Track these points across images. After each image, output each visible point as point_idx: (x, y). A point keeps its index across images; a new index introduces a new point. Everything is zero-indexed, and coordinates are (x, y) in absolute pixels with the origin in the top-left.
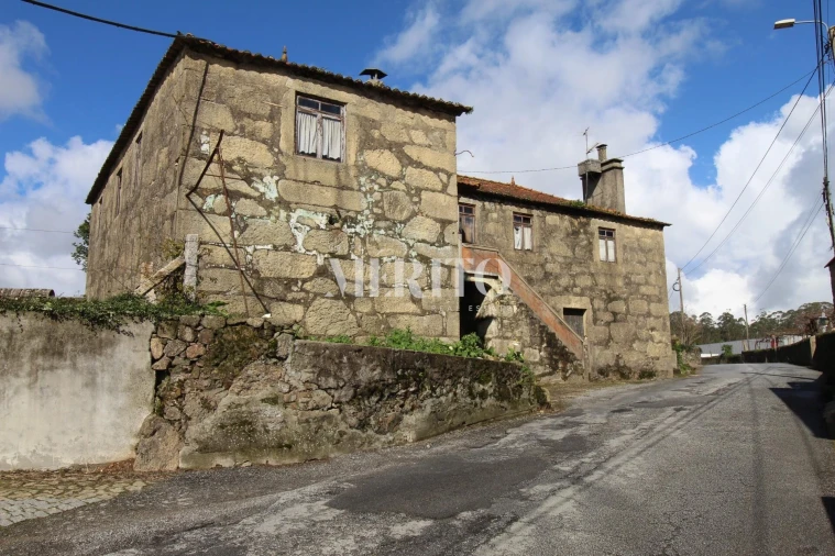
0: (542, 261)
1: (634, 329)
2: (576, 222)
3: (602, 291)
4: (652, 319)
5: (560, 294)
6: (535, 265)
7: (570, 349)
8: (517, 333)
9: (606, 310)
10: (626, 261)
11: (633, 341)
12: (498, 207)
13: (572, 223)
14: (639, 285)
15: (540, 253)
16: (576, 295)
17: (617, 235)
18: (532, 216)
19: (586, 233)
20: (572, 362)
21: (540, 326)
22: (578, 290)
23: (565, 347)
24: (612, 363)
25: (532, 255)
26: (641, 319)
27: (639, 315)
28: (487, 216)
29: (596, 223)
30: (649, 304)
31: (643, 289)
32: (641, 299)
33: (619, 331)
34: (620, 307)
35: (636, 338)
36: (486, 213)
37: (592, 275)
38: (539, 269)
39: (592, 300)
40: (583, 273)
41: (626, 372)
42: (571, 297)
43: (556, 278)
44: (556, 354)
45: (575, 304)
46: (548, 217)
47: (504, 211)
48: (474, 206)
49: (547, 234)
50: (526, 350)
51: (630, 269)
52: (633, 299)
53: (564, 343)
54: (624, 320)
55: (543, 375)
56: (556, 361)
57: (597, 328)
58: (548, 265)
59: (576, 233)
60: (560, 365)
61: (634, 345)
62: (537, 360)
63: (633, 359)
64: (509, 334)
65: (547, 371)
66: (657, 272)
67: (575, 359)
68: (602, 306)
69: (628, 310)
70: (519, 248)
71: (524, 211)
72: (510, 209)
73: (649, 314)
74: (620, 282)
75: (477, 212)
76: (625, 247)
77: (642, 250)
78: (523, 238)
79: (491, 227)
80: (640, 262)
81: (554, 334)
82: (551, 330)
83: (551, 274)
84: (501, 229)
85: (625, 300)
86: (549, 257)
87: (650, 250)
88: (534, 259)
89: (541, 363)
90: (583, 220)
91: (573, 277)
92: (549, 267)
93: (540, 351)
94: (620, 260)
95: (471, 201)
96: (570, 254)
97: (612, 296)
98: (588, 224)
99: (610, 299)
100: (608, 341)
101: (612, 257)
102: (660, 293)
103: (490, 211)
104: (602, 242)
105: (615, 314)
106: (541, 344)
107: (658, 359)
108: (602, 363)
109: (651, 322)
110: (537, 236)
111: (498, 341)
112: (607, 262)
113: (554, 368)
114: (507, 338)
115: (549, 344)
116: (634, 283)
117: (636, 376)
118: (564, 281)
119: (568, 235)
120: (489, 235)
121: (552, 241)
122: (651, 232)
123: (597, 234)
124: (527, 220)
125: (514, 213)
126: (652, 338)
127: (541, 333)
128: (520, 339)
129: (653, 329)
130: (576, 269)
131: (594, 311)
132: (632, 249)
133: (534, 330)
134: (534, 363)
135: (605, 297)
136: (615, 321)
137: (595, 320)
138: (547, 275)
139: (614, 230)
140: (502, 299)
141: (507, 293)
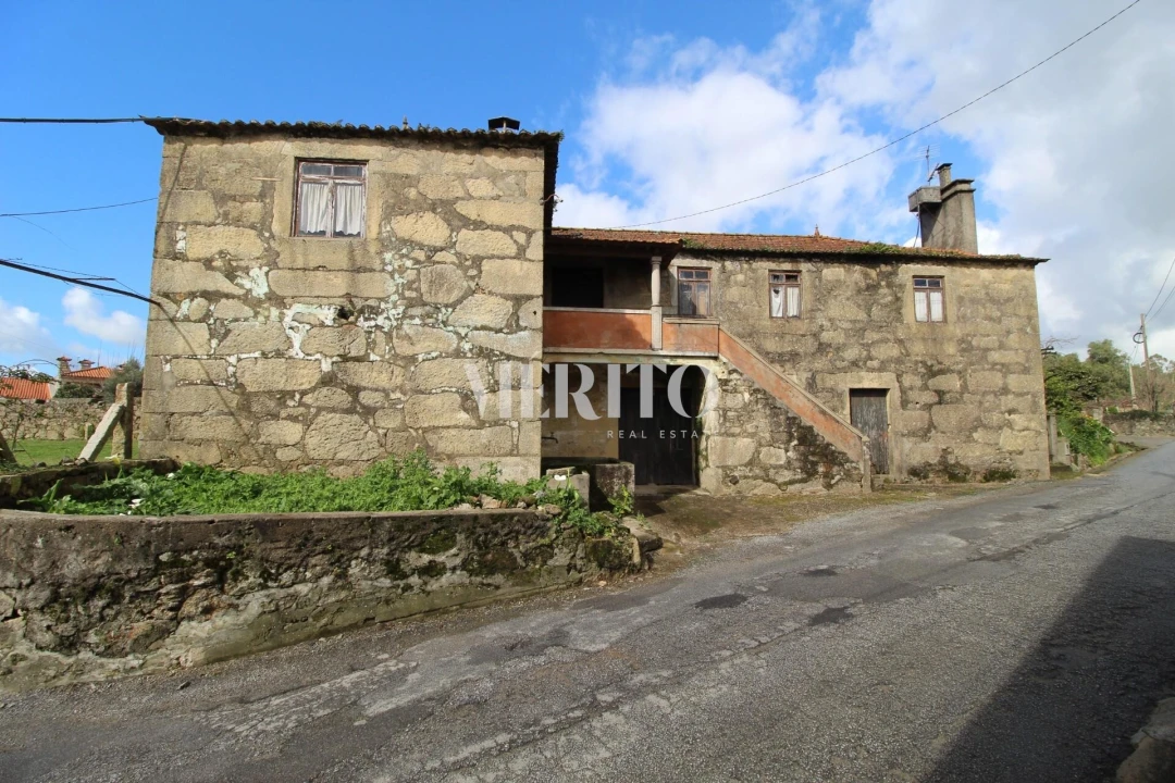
0: (815, 329)
1: (976, 413)
2: (873, 273)
3: (916, 362)
4: (1010, 397)
5: (845, 370)
6: (803, 336)
7: (839, 446)
8: (750, 428)
9: (925, 387)
10: (962, 319)
11: (975, 429)
12: (745, 266)
13: (866, 276)
14: (987, 350)
15: (812, 319)
16: (872, 370)
17: (947, 284)
18: (800, 272)
19: (889, 285)
20: (841, 464)
21: (788, 418)
22: (875, 364)
23: (828, 445)
24: (934, 460)
25: (799, 323)
26: (990, 398)
27: (985, 393)
28: (728, 280)
29: (908, 271)
30: (1005, 377)
31: (995, 356)
32: (992, 369)
33: (946, 417)
34: (951, 383)
35: (979, 424)
36: (726, 277)
37: (900, 342)
38: (810, 340)
39: (899, 377)
40: (886, 341)
41: (961, 472)
42: (863, 373)
43: (838, 349)
44: (813, 454)
45: (869, 381)
46: (825, 271)
47: (754, 271)
48: (710, 269)
49: (824, 294)
50: (764, 450)
51: (969, 328)
52: (974, 371)
53: (828, 439)
54: (958, 400)
55: (792, 482)
56: (814, 464)
57: (907, 413)
58: (824, 334)
59: (872, 288)
60: (821, 469)
61: (975, 435)
62: (782, 463)
63: (974, 453)
64: (737, 430)
65: (799, 477)
66: (1022, 330)
67: (848, 461)
68: (918, 382)
69: (965, 388)
70: (780, 315)
71: (787, 266)
72: (764, 267)
73: (1005, 391)
74: (951, 349)
75: (715, 275)
76: (961, 300)
77: (993, 301)
78: (787, 301)
79: (733, 293)
80: (990, 319)
81: (811, 428)
82: (806, 421)
83: (830, 345)
84: (749, 292)
85: (959, 372)
86: (826, 324)
87: (1009, 300)
88: (803, 327)
89: (789, 465)
90: (884, 268)
91: (867, 346)
92: (826, 336)
93: (787, 451)
94: (952, 317)
95: (705, 263)
96: (862, 316)
97: (935, 368)
98: (894, 273)
99: (932, 373)
100: (929, 430)
101: (937, 314)
102: (1027, 360)
103: (733, 273)
104: (920, 296)
105: (940, 393)
106: (789, 441)
107: (1021, 453)
108: (916, 460)
109: (1009, 401)
110: (808, 297)
111: (720, 438)
112: (930, 323)
113: (810, 474)
114: (733, 435)
115: (802, 441)
116: (978, 348)
117: (979, 477)
118: (851, 353)
119: (859, 291)
120: (731, 303)
121: (832, 302)
122: (1011, 273)
123: (910, 284)
124: (792, 277)
125: (770, 271)
126: (1010, 425)
127: (789, 426)
128: (752, 435)
129: (1010, 412)
130: (871, 336)
131: (903, 391)
132: (974, 301)
133: (778, 425)
134: (775, 467)
135: (923, 370)
136: (940, 403)
137: (904, 403)
138: (822, 348)
139: (942, 277)
140: (726, 385)
141: (735, 376)
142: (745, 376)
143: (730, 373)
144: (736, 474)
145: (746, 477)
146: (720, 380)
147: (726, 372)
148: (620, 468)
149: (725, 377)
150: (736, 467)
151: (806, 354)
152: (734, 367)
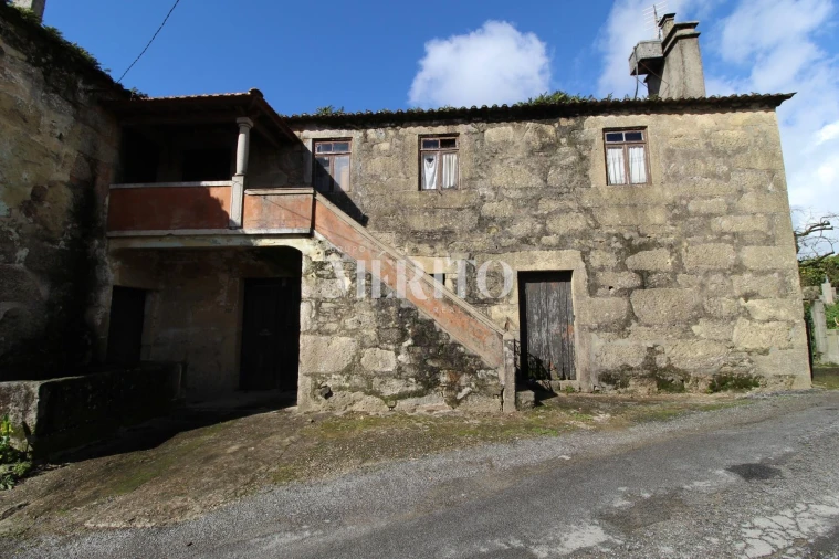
0: (474, 200)
1: (696, 300)
2: (550, 129)
3: (609, 236)
4: (747, 276)
5: (512, 249)
6: (459, 209)
7: (471, 347)
8: (350, 323)
9: (622, 267)
10: (675, 177)
11: (696, 320)
12: (391, 133)
13: (541, 133)
14: (709, 216)
15: (471, 189)
16: (549, 247)
17: (649, 135)
18: (457, 135)
19: (572, 143)
20: (472, 372)
21: (400, 310)
22: (552, 239)
23: (455, 345)
24: (636, 361)
25: (455, 195)
26: (717, 278)
27: (707, 273)
28: (369, 150)
29: (595, 125)
30: (737, 250)
31: (724, 223)
32: (719, 240)
33: (657, 306)
34: (661, 260)
35: (701, 313)
36: (368, 148)
37: (587, 210)
38: (468, 215)
39: (585, 255)
40: (567, 211)
41: (677, 379)
42: (536, 252)
43: (503, 223)
44: (433, 357)
45: (545, 262)
46: (486, 133)
47: (401, 138)
48: (349, 139)
49: (486, 159)
50: (367, 352)
51: (683, 189)
52: (692, 244)
53: (454, 337)
54: (670, 281)
55: (402, 396)
56: (434, 371)
57: (596, 301)
58: (486, 205)
59: (549, 147)
60: (444, 378)
61: (695, 329)
62: (390, 369)
63: (696, 353)
64: (333, 326)
65: (413, 388)
66: (760, 188)
67: (481, 367)
68: (612, 261)
69: (679, 267)
70: (433, 187)
71: (441, 129)
72: (413, 133)
73: (739, 268)
74: (658, 217)
75: (354, 146)
76: (670, 154)
77: (715, 152)
78: (444, 170)
79: (376, 164)
80: (714, 176)
81: (431, 322)
82: (425, 314)
83: (493, 219)
84: (395, 163)
85: (671, 246)
86: (489, 193)
87: (740, 150)
88: (459, 199)
89: (399, 372)
90: (564, 122)
91: (543, 219)
92: (487, 209)
93: (397, 353)
94: (657, 176)
95: (344, 133)
96: (536, 181)
97: (636, 242)
98: (579, 128)
99: (631, 248)
100: (628, 323)
101: (639, 174)
102: (770, 227)
103: (375, 142)
104: (615, 154)
105: (643, 275)
106: (402, 340)
107: (766, 352)
108: (611, 362)
109: (746, 282)
110: (467, 163)
112: (629, 186)
113: (429, 385)
114: (328, 333)
115: (419, 339)
116: (697, 214)
117: (703, 386)
118: (520, 229)
119: (532, 153)
120: (372, 176)
121: (496, 167)
122: (741, 117)
123: (599, 141)
124: (448, 142)
125: (421, 136)
126: (748, 314)
127: (401, 320)
128: (352, 333)
129: (747, 297)
130: (548, 205)
131: (591, 273)
132: (687, 155)
133: (387, 318)
134: (382, 375)
135: (618, 245)
136: (643, 287)
137: (593, 289)
138: (483, 223)
139: (644, 128)
140: (321, 269)
141: (333, 258)
142: (345, 258)
143: (327, 253)
144: (329, 384)
145: (341, 388)
146: (314, 262)
147: (322, 252)
148: (18, 388)
149: (321, 258)
150: (329, 375)
151: (462, 231)
152: (332, 246)
